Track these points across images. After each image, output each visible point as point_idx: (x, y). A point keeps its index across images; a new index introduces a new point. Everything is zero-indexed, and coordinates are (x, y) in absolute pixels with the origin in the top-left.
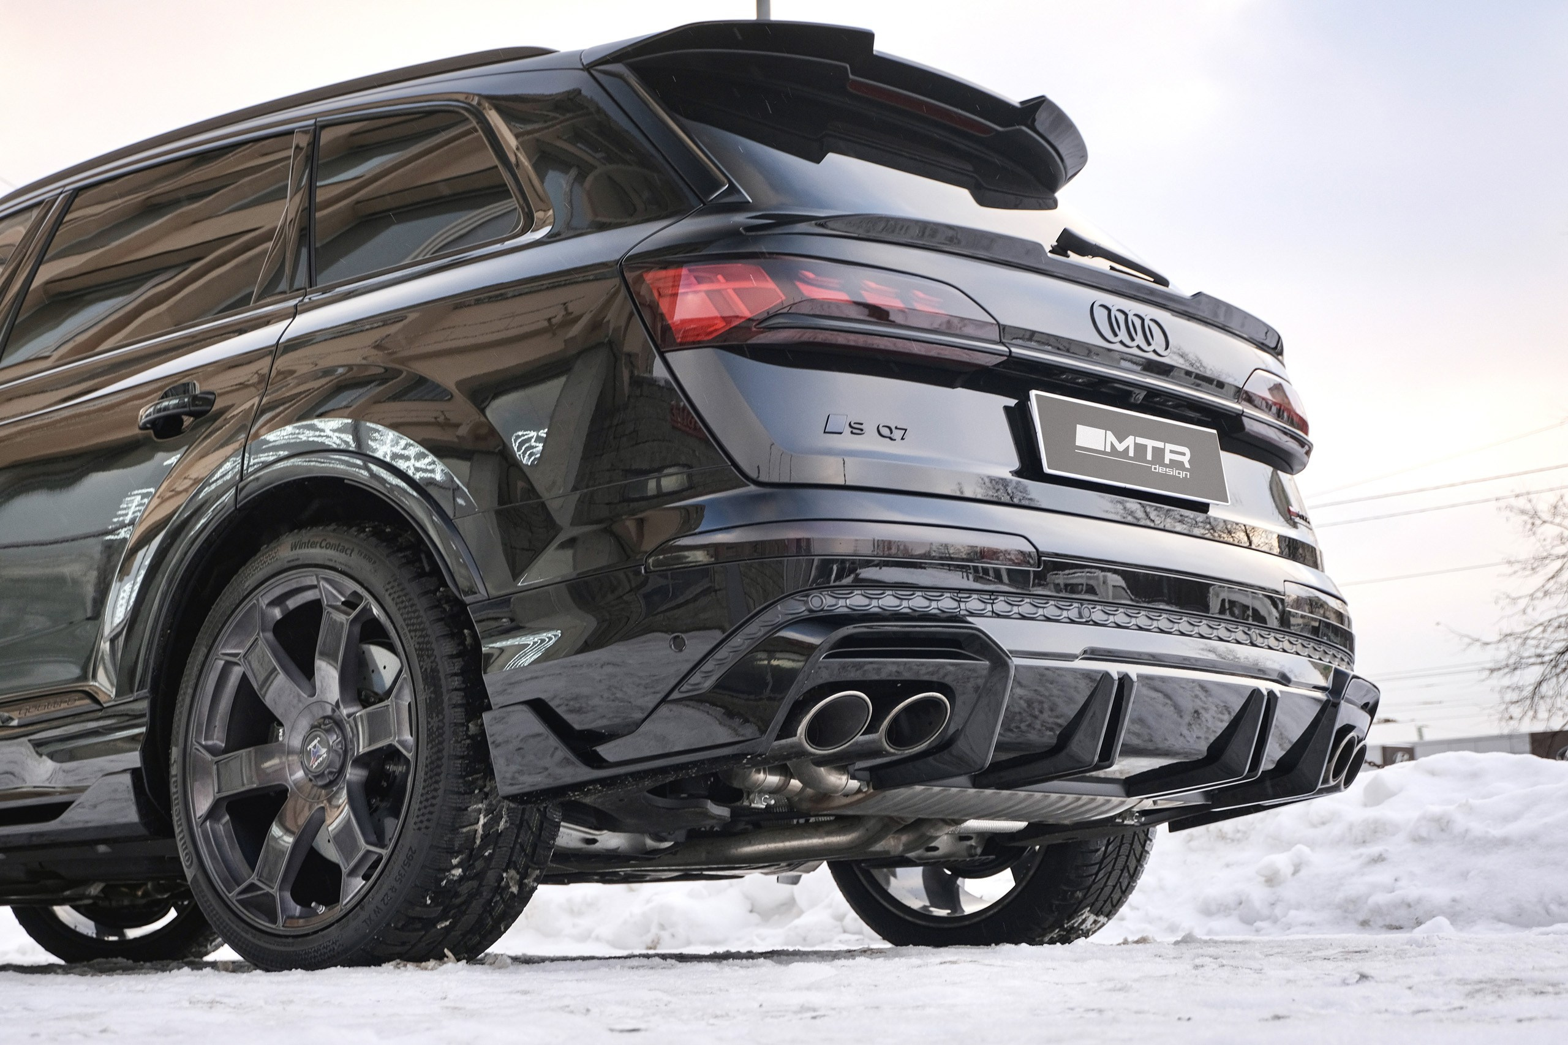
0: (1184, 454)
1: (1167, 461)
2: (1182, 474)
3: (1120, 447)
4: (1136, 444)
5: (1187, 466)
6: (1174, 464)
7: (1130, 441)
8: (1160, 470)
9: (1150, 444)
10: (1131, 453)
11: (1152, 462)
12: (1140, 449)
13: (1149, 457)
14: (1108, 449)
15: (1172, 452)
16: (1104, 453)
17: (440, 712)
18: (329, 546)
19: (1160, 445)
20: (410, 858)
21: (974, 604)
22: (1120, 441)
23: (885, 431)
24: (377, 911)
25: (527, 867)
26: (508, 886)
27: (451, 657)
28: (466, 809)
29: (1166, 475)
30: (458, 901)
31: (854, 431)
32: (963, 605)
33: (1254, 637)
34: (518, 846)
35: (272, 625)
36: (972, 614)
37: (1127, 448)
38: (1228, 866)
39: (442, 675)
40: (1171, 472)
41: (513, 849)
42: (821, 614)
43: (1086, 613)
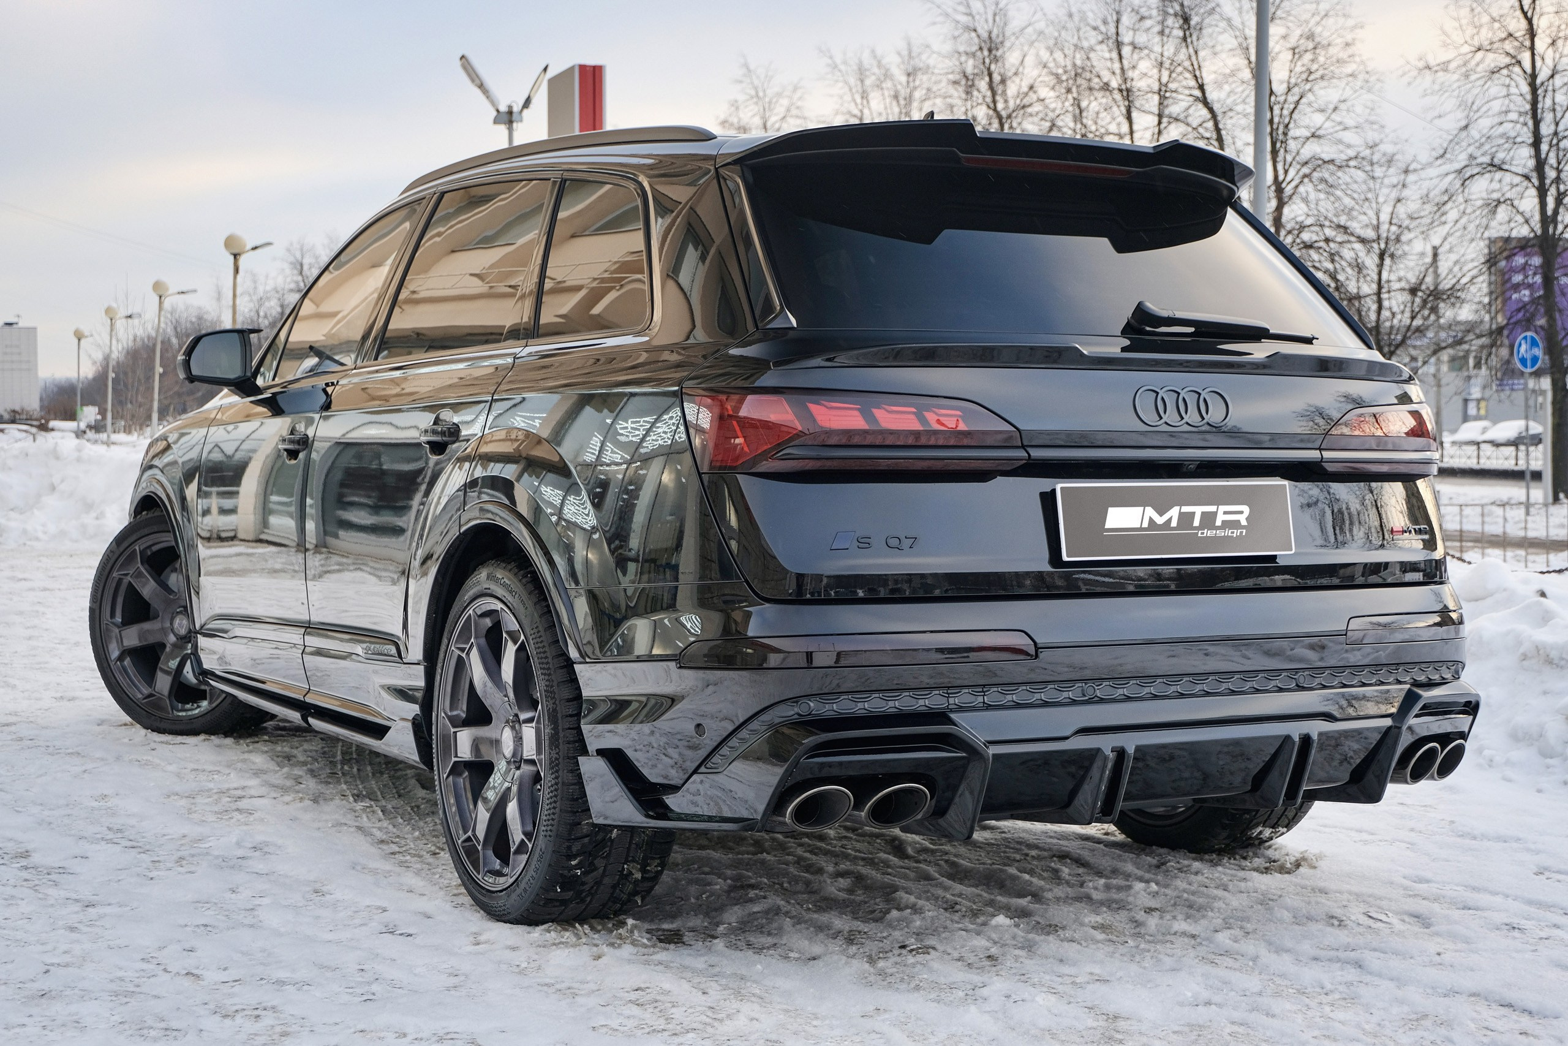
0: (1241, 512)
1: (1218, 523)
2: (1236, 533)
3: (1160, 520)
4: (1182, 515)
5: (1244, 523)
6: (1226, 524)
7: (1174, 513)
8: (1209, 533)
9: (1198, 510)
10: (1174, 524)
11: (1201, 527)
12: (1186, 519)
13: (1196, 523)
14: (1145, 525)
15: (1225, 513)
16: (1141, 529)
17: (557, 747)
18: (504, 585)
19: (1212, 508)
20: (541, 857)
21: (964, 697)
22: (1161, 514)
23: (894, 542)
24: (525, 890)
25: (645, 859)
26: (630, 873)
27: (569, 700)
28: (579, 824)
29: (1216, 537)
30: (587, 887)
31: (861, 545)
32: (951, 701)
33: (1301, 680)
34: (633, 846)
35: (484, 632)
36: (961, 709)
37: (1170, 520)
38: (1545, 693)
39: (559, 715)
40: (1220, 533)
41: (629, 849)
42: (809, 718)
43: (1090, 691)
